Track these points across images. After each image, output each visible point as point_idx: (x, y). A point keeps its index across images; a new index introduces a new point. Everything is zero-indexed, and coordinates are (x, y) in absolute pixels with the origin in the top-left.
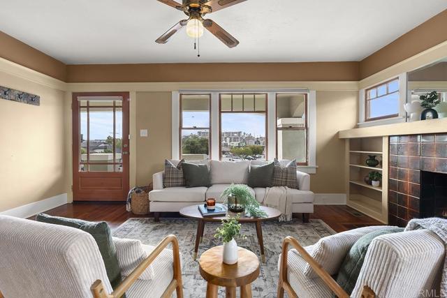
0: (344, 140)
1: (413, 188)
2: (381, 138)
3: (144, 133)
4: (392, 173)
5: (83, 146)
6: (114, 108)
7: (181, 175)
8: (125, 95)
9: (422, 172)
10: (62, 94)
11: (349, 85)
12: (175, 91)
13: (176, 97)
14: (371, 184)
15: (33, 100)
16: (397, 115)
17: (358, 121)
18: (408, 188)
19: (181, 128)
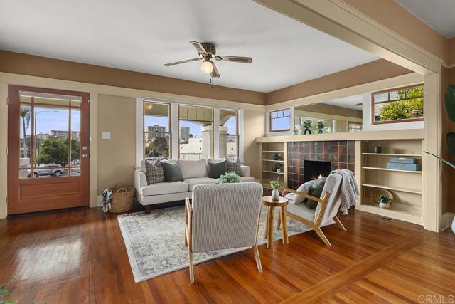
0: (258, 144)
1: (301, 170)
2: (283, 143)
3: (106, 135)
4: (290, 163)
6: (70, 107)
8: (85, 96)
9: (305, 161)
11: (260, 108)
14: (276, 171)
16: (289, 130)
17: (265, 132)
18: (298, 170)
19: (144, 132)
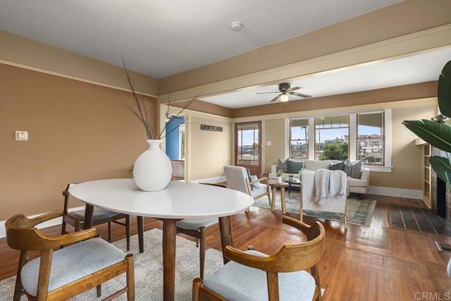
3: (269, 143)
5: (239, 150)
6: (254, 128)
7: (286, 167)
8: (260, 123)
10: (230, 124)
12: (287, 118)
13: (287, 122)
15: (220, 129)
19: (290, 140)
